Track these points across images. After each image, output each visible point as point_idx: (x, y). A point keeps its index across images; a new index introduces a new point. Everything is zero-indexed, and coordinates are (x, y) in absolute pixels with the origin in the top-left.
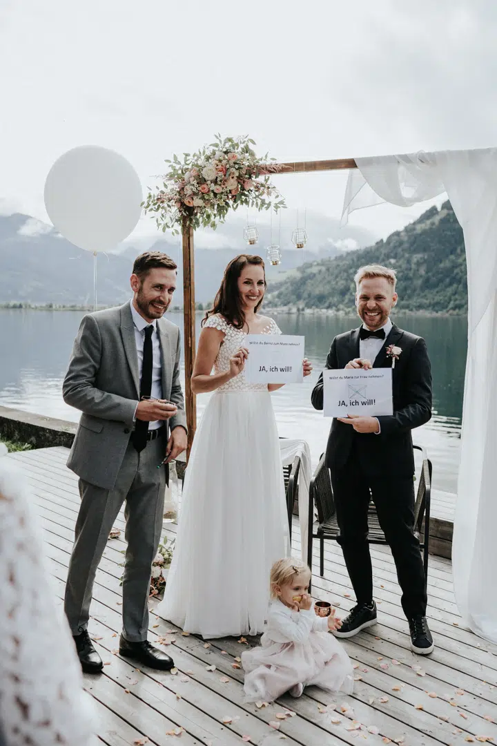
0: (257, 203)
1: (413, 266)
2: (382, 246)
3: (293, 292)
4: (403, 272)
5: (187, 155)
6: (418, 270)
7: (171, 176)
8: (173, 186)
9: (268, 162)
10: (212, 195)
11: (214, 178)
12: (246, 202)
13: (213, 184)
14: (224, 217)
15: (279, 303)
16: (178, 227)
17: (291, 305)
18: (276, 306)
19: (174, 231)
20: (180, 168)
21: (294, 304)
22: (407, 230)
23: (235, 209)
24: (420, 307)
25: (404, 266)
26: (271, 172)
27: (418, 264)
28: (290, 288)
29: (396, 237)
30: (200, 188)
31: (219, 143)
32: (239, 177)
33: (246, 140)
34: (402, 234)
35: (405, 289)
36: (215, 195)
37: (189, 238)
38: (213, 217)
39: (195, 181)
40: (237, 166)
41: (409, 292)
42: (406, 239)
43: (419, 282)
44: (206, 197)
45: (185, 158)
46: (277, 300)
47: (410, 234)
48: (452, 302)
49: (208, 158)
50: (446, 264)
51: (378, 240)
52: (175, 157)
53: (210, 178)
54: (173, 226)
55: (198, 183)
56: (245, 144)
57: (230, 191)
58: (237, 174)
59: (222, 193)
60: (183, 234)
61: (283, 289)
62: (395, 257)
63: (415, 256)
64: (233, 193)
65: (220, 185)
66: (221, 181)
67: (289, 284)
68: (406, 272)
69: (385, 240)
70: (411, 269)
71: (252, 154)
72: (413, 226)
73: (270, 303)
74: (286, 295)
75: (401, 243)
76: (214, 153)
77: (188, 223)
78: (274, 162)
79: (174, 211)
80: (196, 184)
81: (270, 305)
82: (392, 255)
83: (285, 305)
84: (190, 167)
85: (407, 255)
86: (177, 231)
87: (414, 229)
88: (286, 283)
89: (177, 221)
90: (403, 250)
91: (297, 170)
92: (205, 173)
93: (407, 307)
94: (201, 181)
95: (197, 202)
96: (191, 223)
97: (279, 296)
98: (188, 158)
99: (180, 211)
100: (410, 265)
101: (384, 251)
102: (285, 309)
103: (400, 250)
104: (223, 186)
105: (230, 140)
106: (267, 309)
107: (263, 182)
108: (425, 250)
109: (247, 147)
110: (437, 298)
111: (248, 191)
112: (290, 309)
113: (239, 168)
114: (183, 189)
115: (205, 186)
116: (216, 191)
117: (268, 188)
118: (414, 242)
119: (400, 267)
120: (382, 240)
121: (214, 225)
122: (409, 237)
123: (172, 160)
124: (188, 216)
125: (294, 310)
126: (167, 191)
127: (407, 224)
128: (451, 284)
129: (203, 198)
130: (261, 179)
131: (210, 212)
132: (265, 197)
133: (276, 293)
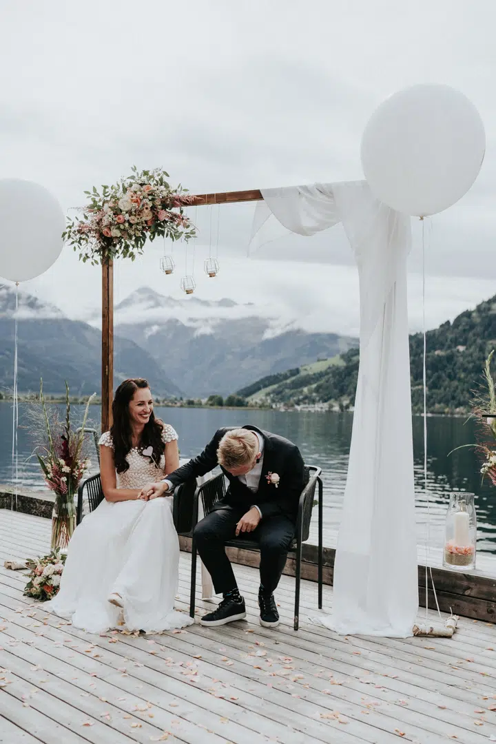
0: (171, 234)
2: (448, 329)
3: (335, 386)
4: (473, 362)
5: (105, 187)
7: (91, 208)
8: (93, 217)
9: (181, 194)
10: (127, 225)
11: (129, 208)
12: (163, 233)
13: (127, 215)
14: (141, 248)
15: (317, 398)
16: (98, 257)
17: (332, 401)
18: (314, 402)
19: (93, 261)
20: (100, 200)
21: (336, 400)
22: (479, 309)
23: (152, 240)
25: (476, 354)
26: (186, 204)
28: (332, 381)
29: (465, 319)
30: (116, 219)
31: (135, 174)
32: (153, 208)
33: (160, 172)
34: (474, 315)
36: (131, 225)
37: (108, 269)
38: (131, 247)
39: (112, 212)
40: (150, 197)
42: (478, 320)
44: (122, 227)
45: (104, 191)
46: (314, 394)
47: (484, 315)
49: (125, 190)
51: (443, 322)
52: (95, 190)
53: (126, 209)
54: (93, 257)
55: (114, 214)
56: (160, 177)
57: (146, 222)
58: (150, 204)
59: (137, 224)
60: (102, 263)
61: (322, 381)
62: (463, 344)
63: (490, 342)
64: (149, 224)
65: (135, 215)
66: (135, 212)
67: (331, 375)
68: (478, 362)
69: (452, 323)
71: (167, 186)
72: (487, 305)
73: (306, 397)
74: (327, 388)
75: (472, 326)
76: (131, 185)
77: (107, 253)
78: (186, 194)
79: (94, 242)
80: (112, 215)
81: (307, 401)
82: (461, 340)
83: (325, 401)
84: (108, 199)
85: (479, 341)
86: (96, 262)
87: (489, 309)
88: (326, 373)
89: (96, 251)
90: (474, 335)
91: (208, 202)
92: (121, 205)
94: (117, 212)
95: (115, 233)
96: (109, 253)
97: (317, 390)
98: (107, 190)
99: (100, 242)
100: (484, 353)
101: (450, 336)
102: (325, 406)
103: (471, 334)
104: (137, 216)
105: (146, 173)
106: (302, 406)
107: (179, 213)
109: (161, 180)
111: (163, 222)
112: (331, 406)
113: (153, 200)
114: (101, 220)
115: (121, 216)
116: (131, 222)
117: (183, 219)
118: (489, 325)
119: (471, 355)
120: (448, 322)
121: (132, 255)
122: (483, 319)
123: (92, 193)
124: (107, 246)
125: (336, 408)
126: (87, 222)
127: (479, 302)
129: (119, 228)
130: (176, 210)
131: (128, 243)
132: (180, 229)
133: (314, 386)
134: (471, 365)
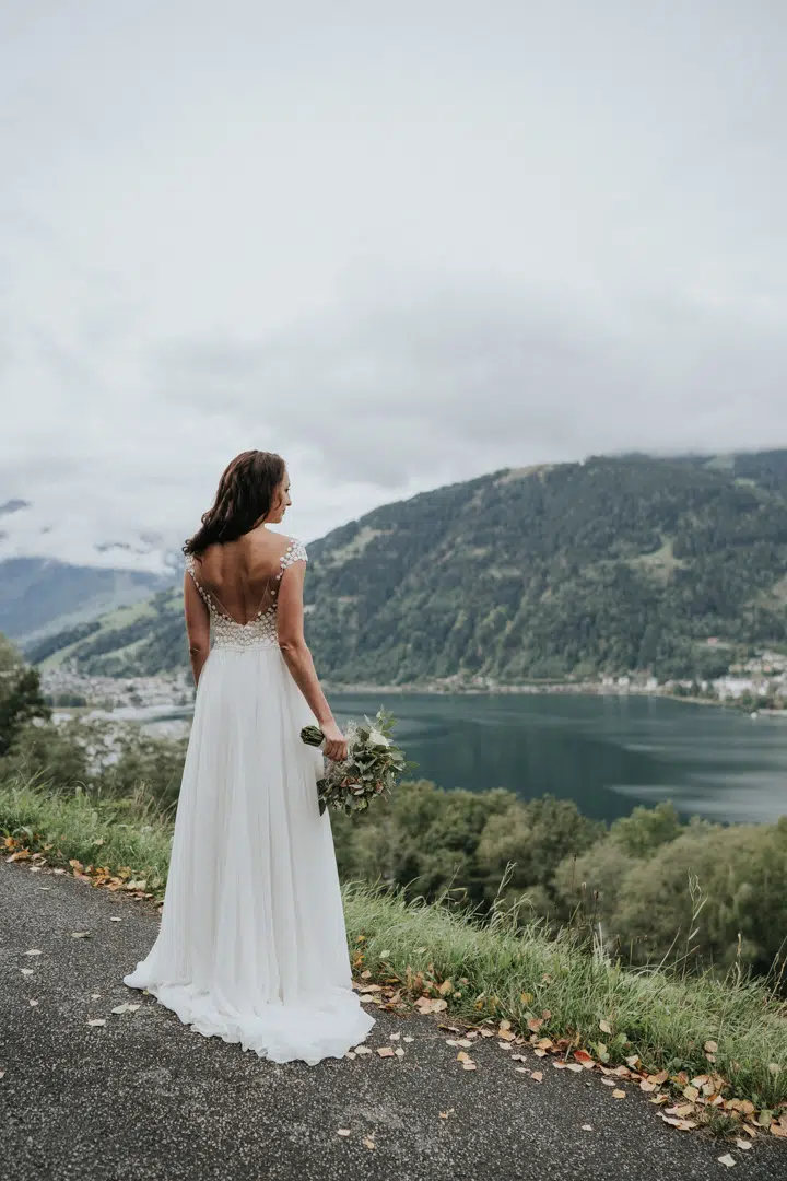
1: (340, 617)
3: (162, 652)
6: (347, 622)
24: (359, 679)
27: (347, 613)
35: (335, 651)
41: (340, 655)
43: (353, 641)
48: (401, 671)
50: (384, 614)
63: (341, 600)
70: (338, 622)
75: (318, 580)
85: (329, 600)
90: (322, 592)
93: (341, 679)
100: (336, 615)
103: (318, 591)
108: (351, 593)
110: (380, 666)
118: (336, 581)
119: (322, 618)
122: (327, 573)
128: (395, 644)
134: (324, 631)
